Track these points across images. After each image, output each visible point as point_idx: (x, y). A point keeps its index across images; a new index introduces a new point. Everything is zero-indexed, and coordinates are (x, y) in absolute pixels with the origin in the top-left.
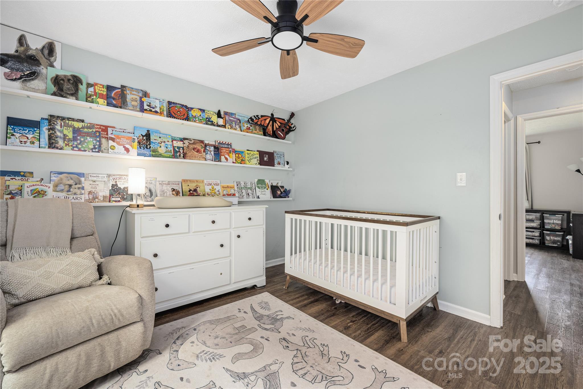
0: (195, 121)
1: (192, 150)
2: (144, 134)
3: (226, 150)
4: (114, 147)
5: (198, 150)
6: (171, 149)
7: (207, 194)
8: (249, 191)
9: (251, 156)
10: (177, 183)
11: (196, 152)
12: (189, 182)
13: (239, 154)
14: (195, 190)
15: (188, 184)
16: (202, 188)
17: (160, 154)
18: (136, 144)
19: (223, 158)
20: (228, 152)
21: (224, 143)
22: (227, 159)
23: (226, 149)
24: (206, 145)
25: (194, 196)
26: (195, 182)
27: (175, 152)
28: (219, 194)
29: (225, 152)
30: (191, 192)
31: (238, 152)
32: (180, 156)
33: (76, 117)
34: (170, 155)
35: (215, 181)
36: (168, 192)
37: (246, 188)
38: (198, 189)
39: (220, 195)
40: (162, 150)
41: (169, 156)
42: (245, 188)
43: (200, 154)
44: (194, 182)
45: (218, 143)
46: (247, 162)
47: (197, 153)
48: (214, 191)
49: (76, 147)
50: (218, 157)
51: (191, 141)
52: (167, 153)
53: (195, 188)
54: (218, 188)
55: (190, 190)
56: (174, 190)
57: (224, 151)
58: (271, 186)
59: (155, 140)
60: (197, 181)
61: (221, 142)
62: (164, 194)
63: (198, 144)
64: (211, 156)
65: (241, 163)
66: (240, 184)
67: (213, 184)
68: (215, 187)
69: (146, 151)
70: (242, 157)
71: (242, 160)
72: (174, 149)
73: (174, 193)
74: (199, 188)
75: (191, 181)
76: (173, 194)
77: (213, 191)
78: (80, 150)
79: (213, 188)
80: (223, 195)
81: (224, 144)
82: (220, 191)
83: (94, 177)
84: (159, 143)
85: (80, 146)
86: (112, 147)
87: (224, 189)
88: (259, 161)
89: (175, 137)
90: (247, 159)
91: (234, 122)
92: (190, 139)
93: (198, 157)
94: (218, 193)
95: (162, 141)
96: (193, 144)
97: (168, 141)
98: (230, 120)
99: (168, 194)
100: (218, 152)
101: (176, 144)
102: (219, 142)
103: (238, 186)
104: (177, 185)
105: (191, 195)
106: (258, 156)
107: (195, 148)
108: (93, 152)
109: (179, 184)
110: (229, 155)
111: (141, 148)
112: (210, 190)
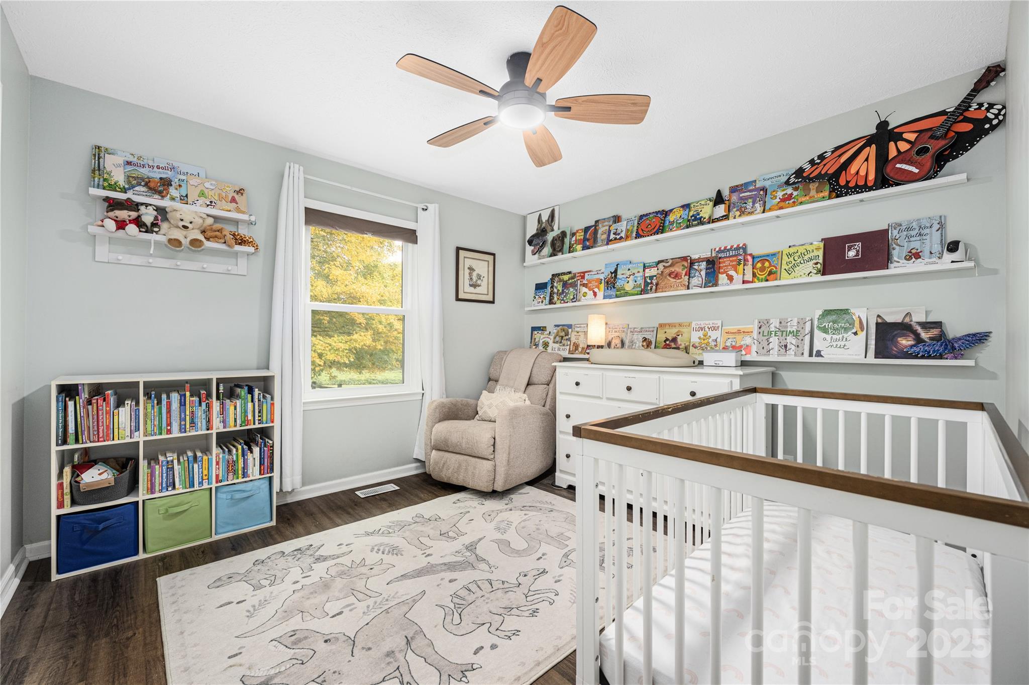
0: (671, 230)
1: (668, 277)
2: (612, 272)
3: (731, 261)
4: (586, 293)
5: (677, 274)
6: (640, 281)
7: (693, 346)
8: (791, 339)
9: (796, 258)
10: (652, 329)
11: (673, 278)
12: (667, 327)
13: (763, 261)
14: (674, 340)
15: (665, 331)
16: (686, 335)
17: (626, 293)
18: (602, 286)
19: (722, 278)
20: (734, 263)
21: (729, 247)
22: (731, 278)
23: (731, 259)
24: (692, 263)
25: (670, 348)
26: (677, 326)
27: (646, 284)
28: (716, 346)
29: (729, 265)
30: (668, 342)
31: (764, 256)
32: (651, 289)
33: (566, 271)
34: (638, 291)
35: (711, 322)
36: (638, 342)
37: (782, 331)
38: (679, 338)
39: (717, 348)
40: (629, 287)
41: (636, 292)
42: (779, 333)
43: (678, 281)
44: (675, 326)
45: (717, 252)
46: (784, 273)
47: (675, 280)
48: (706, 341)
49: (563, 300)
50: (712, 279)
51: (668, 262)
52: (634, 290)
53: (675, 336)
54: (714, 335)
55: (667, 339)
56: (645, 340)
57: (727, 263)
58: (877, 324)
59: (622, 274)
60: (680, 325)
61: (722, 249)
62: (633, 345)
63: (678, 264)
64: (700, 279)
65: (767, 280)
66: (768, 325)
67: (706, 328)
68: (710, 333)
69: (612, 292)
70: (770, 265)
71: (770, 273)
72: (645, 281)
73: (645, 344)
74: (680, 336)
75: (671, 325)
76: (643, 346)
77: (704, 340)
78: (565, 302)
79: (705, 336)
80: (724, 348)
81: (728, 250)
82: (718, 340)
83: (578, 327)
84: (627, 277)
85: (565, 299)
86: (584, 294)
87: (729, 337)
88: (819, 266)
89: (649, 263)
90: (784, 266)
91: (750, 198)
92: (667, 260)
93: (675, 286)
94: (713, 344)
95: (630, 274)
96: (670, 266)
97: (639, 272)
98: (741, 198)
99: (637, 345)
100: (714, 269)
101: (649, 273)
102: (717, 249)
103: (761, 330)
104: (651, 333)
105: (667, 346)
106: (820, 253)
107: (673, 272)
108: (573, 302)
109: (653, 331)
110: (736, 271)
111: (608, 289)
112: (700, 338)
